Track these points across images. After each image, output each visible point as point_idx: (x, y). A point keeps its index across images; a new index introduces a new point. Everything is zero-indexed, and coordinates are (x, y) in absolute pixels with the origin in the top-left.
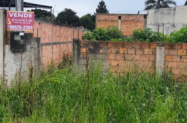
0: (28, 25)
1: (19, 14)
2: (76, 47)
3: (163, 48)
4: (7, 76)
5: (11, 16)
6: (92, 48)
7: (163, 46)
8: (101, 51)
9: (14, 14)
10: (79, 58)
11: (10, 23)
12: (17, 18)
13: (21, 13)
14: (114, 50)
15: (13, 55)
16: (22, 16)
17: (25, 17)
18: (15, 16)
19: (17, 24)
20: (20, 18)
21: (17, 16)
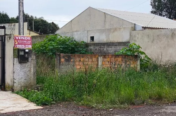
0: (29, 44)
1: (22, 37)
2: (58, 58)
3: (101, 57)
4: (15, 80)
5: (17, 38)
6: (67, 58)
7: (101, 56)
8: (72, 60)
9: (19, 37)
10: (60, 65)
11: (17, 43)
12: (21, 40)
13: (23, 37)
14: (78, 59)
15: (19, 65)
16: (24, 39)
17: (26, 39)
18: (19, 39)
19: (21, 44)
20: (23, 40)
21: (21, 38)
